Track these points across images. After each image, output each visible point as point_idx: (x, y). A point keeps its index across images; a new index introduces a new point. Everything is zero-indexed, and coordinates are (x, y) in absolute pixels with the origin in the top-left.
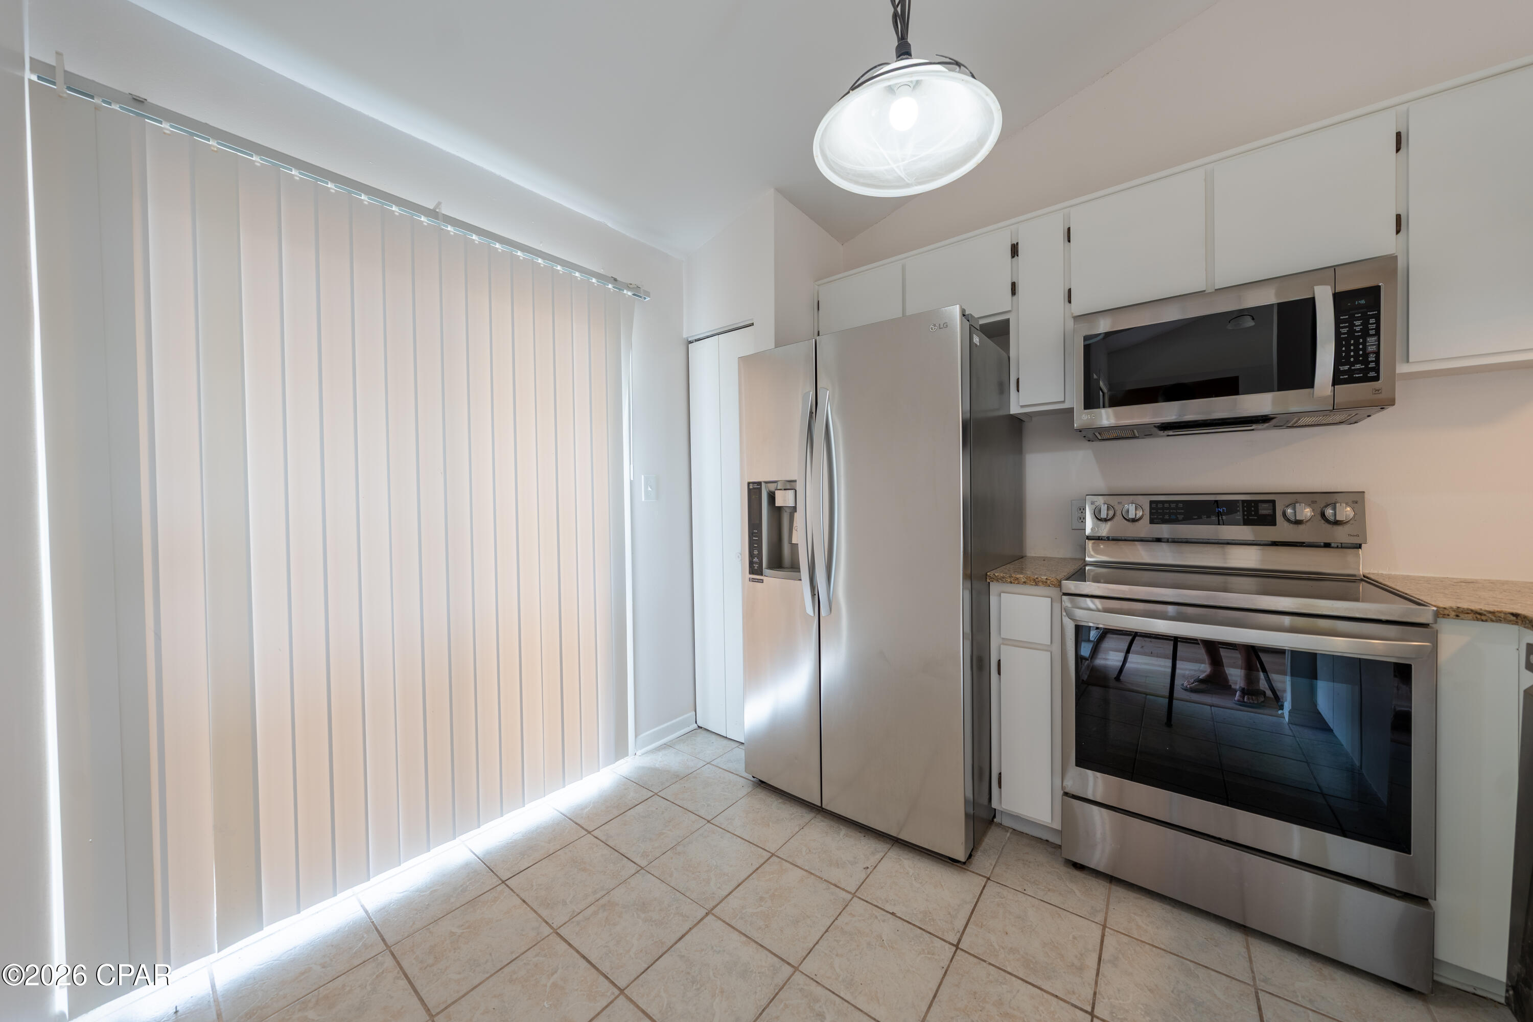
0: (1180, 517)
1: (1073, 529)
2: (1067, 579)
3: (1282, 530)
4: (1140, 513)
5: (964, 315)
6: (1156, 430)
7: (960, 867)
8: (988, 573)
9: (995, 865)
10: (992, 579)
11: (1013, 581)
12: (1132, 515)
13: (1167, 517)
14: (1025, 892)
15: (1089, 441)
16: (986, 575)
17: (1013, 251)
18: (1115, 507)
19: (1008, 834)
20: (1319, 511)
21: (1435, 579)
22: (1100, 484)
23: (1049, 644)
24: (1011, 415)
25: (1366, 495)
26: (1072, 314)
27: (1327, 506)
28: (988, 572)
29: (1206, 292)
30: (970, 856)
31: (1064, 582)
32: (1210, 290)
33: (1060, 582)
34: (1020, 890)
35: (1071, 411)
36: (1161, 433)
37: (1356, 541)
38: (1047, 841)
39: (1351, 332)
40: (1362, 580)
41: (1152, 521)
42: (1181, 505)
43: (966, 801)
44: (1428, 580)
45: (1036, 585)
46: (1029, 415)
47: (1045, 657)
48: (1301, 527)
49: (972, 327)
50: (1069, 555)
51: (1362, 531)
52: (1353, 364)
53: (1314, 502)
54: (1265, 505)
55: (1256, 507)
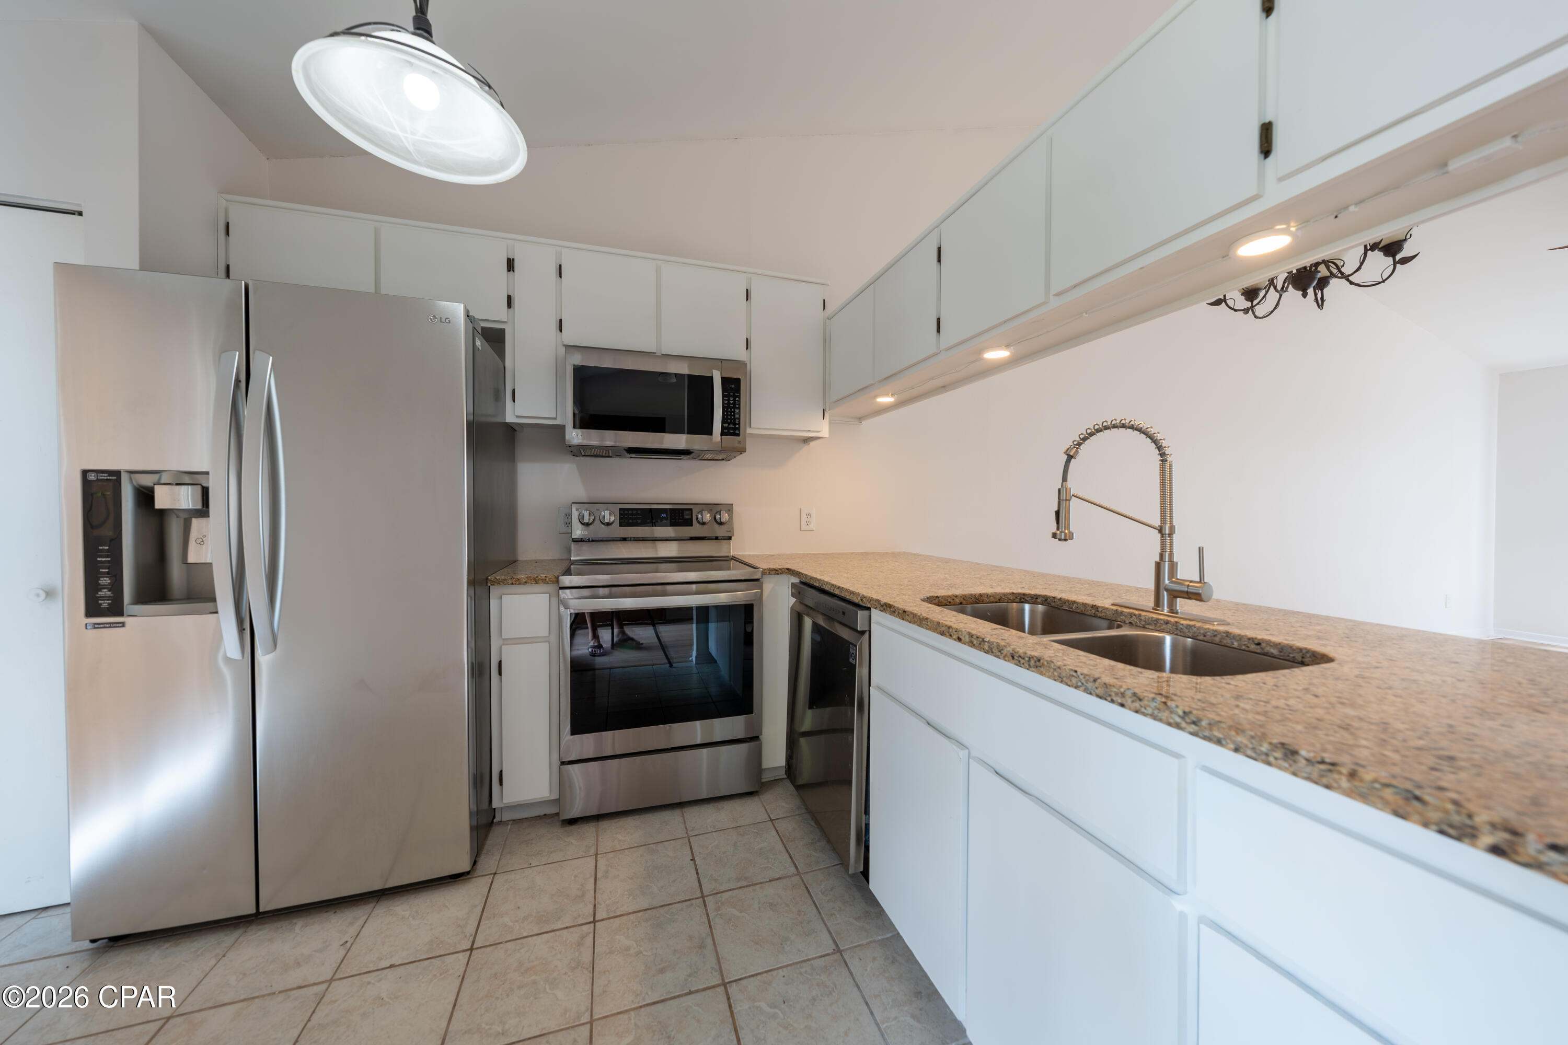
0: (639, 521)
1: (560, 533)
2: (563, 575)
3: (695, 530)
4: (612, 519)
5: (468, 316)
6: (625, 452)
7: (464, 879)
8: (489, 578)
9: (500, 859)
10: (493, 583)
11: (514, 582)
12: (607, 520)
13: (630, 521)
14: (531, 866)
15: (574, 455)
16: (487, 579)
17: (509, 264)
18: (594, 513)
19: (509, 826)
20: (713, 516)
21: (760, 555)
22: (581, 493)
23: (548, 635)
24: (507, 424)
25: (734, 507)
26: (563, 342)
27: (716, 513)
28: (489, 576)
29: (656, 354)
30: (475, 863)
31: (561, 578)
32: (658, 354)
33: (558, 578)
34: (526, 866)
35: (562, 428)
36: (628, 455)
37: (728, 534)
38: (545, 815)
39: (729, 403)
40: (732, 559)
41: (621, 525)
42: (639, 512)
43: (471, 813)
44: (758, 556)
45: (537, 583)
46: (522, 426)
47: (543, 648)
48: (705, 526)
49: (475, 330)
50: (557, 556)
51: (731, 530)
52: (729, 425)
53: (711, 510)
54: (687, 512)
55: (683, 513)
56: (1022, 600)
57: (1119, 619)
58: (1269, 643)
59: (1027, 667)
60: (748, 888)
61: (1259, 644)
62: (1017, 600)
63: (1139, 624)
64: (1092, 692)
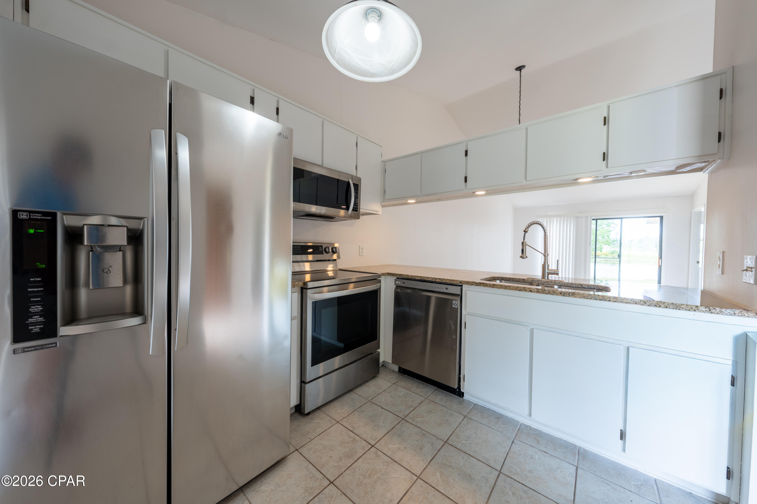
0: (300, 252)
6: (302, 215)
20: (332, 249)
23: (297, 315)
31: (308, 283)
32: (323, 167)
33: (305, 283)
34: (309, 440)
39: (356, 196)
40: (340, 270)
42: (300, 247)
48: (328, 255)
52: (355, 206)
54: (320, 247)
55: (319, 248)
56: (494, 279)
57: (533, 282)
58: (584, 285)
59: (568, 296)
60: (415, 410)
61: (581, 285)
62: (493, 279)
63: (541, 283)
64: (597, 299)
